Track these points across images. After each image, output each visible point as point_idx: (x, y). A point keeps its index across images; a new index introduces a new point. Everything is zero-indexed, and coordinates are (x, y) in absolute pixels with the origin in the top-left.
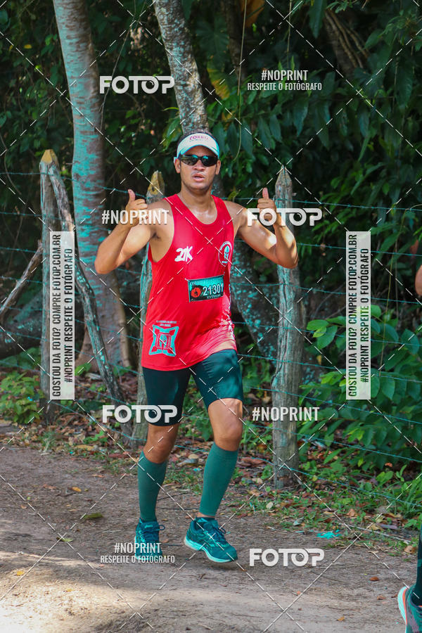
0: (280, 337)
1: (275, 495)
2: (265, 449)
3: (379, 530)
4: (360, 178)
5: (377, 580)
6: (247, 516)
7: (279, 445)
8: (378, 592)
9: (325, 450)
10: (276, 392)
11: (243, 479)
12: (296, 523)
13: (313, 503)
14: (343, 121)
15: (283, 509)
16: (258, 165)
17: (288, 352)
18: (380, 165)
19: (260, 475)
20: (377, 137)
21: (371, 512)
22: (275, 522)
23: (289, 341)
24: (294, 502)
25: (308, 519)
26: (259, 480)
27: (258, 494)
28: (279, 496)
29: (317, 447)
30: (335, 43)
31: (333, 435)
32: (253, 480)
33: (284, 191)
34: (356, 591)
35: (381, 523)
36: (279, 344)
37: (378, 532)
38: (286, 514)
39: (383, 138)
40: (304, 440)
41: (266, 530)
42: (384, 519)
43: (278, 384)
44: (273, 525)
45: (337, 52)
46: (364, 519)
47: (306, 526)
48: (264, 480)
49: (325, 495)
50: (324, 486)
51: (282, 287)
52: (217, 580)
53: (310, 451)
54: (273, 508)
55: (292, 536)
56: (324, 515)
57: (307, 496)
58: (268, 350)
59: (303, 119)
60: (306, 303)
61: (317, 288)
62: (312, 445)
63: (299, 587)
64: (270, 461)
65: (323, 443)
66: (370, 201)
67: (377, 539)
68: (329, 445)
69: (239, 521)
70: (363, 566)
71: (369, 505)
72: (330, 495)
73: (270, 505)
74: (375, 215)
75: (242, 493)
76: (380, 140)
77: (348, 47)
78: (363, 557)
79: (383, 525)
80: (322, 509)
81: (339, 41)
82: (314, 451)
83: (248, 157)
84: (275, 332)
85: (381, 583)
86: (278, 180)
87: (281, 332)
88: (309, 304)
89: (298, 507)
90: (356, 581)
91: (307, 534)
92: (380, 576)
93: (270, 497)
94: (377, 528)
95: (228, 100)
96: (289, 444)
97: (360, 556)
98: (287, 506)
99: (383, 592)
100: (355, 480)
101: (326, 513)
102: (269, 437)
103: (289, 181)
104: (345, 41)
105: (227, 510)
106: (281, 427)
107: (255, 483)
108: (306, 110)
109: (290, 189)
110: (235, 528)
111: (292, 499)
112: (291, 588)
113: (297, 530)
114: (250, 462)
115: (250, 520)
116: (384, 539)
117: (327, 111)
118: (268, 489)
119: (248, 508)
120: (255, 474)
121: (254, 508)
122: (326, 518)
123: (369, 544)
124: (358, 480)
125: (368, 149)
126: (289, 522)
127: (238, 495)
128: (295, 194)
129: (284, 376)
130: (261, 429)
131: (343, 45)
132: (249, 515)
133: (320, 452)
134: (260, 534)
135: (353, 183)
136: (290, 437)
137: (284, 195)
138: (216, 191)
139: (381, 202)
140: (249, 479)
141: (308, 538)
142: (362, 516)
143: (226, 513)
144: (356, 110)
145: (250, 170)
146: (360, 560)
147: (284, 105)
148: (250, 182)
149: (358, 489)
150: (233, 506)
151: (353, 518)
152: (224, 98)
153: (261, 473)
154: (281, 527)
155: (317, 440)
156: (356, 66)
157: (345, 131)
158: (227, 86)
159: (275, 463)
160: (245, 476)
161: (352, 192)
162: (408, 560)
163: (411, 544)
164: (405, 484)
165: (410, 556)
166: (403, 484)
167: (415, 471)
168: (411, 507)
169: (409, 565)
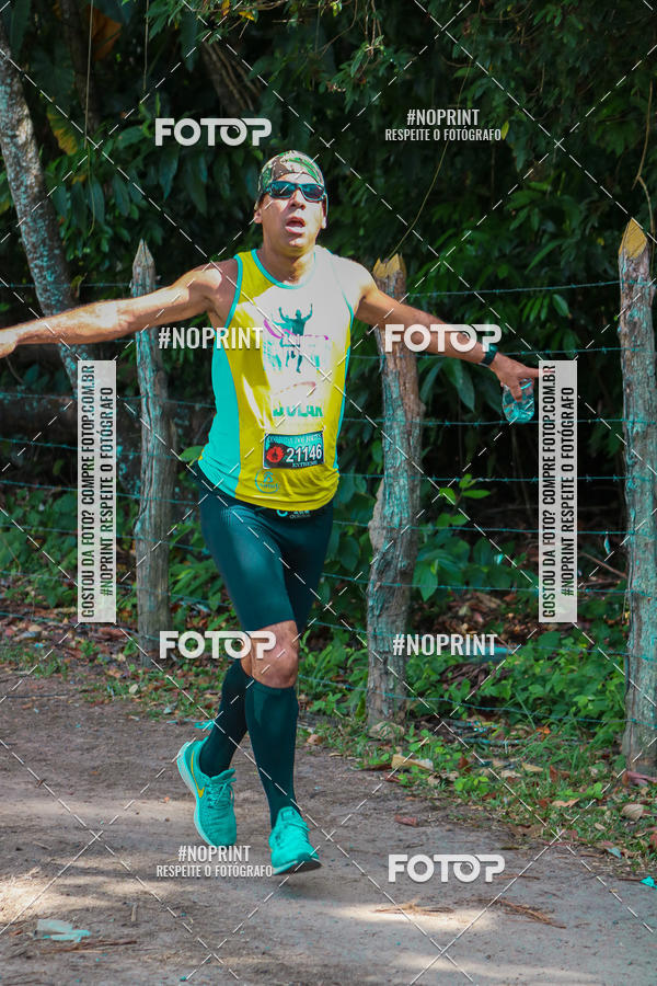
0: (143, 466)
1: (141, 676)
2: (131, 616)
6: (102, 703)
7: (146, 609)
9: (209, 615)
10: (140, 540)
11: (99, 656)
12: (167, 710)
13: (191, 684)
14: (224, 179)
15: (151, 693)
16: (116, 241)
17: (154, 486)
19: (122, 650)
22: (140, 710)
23: (155, 471)
24: (165, 683)
25: (183, 704)
26: (121, 657)
27: (118, 676)
28: (147, 676)
29: (199, 612)
30: (215, 77)
31: (219, 595)
32: (114, 656)
33: (144, 274)
36: (142, 476)
38: (154, 700)
40: (182, 603)
41: (128, 720)
43: (143, 529)
44: (137, 714)
45: (219, 90)
47: (181, 714)
48: (127, 657)
49: (206, 673)
50: (205, 662)
51: (144, 400)
52: (61, 786)
53: (190, 618)
54: (138, 692)
55: (163, 726)
56: (205, 699)
57: (184, 676)
58: (133, 486)
59: (171, 176)
60: (187, 423)
61: (200, 402)
62: (193, 610)
63: (169, 792)
64: (137, 631)
65: (207, 606)
68: (215, 608)
69: (91, 710)
72: (214, 673)
73: (133, 688)
75: (98, 674)
77: (233, 84)
80: (202, 692)
81: (221, 75)
82: (195, 617)
83: (102, 231)
84: (138, 460)
86: (136, 259)
87: (145, 460)
88: (191, 425)
89: (171, 690)
90: (244, 782)
91: (182, 723)
93: (135, 677)
95: (75, 155)
96: (159, 609)
98: (156, 689)
101: (208, 696)
102: (134, 600)
103: (151, 260)
104: (228, 74)
105: (78, 696)
106: (148, 585)
107: (116, 660)
108: (175, 165)
109: (151, 271)
110: (87, 719)
111: (163, 680)
112: (158, 794)
113: (168, 719)
114: (109, 634)
115: (107, 708)
117: (203, 166)
118: (132, 668)
119: (105, 693)
120: (115, 649)
121: (112, 693)
122: (207, 702)
126: (158, 710)
127: (93, 677)
128: (159, 277)
129: (150, 517)
130: (125, 589)
131: (227, 80)
132: (106, 702)
133: (203, 619)
134: (120, 727)
136: (160, 598)
137: (144, 279)
138: (60, 276)
140: (107, 656)
141: (183, 729)
143: (76, 701)
144: (240, 163)
145: (105, 248)
147: (145, 158)
148: (107, 264)
150: (85, 691)
152: (71, 153)
153: (123, 648)
154: (147, 716)
155: (199, 603)
156: (244, 108)
157: (226, 192)
158: (73, 138)
159: (141, 634)
160: (103, 652)
162: (311, 754)
163: (316, 732)
164: (310, 656)
165: (314, 747)
166: (307, 655)
167: (326, 639)
168: (318, 685)
169: (312, 759)
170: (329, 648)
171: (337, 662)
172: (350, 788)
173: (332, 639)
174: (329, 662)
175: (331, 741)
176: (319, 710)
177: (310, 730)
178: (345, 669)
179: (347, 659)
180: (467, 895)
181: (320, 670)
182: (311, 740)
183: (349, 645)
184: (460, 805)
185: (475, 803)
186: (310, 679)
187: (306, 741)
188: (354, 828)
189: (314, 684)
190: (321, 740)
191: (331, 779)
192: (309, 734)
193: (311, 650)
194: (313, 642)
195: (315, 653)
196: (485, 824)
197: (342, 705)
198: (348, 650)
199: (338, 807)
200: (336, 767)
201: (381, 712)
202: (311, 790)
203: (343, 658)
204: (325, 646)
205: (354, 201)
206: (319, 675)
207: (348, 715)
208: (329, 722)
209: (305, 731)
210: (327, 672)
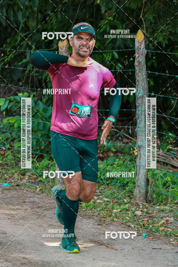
3: (27, 182)
4: (19, 39)
5: (25, 202)
8: (25, 207)
9: (6, 150)
14: (11, 15)
18: (27, 33)
20: (26, 21)
21: (24, 175)
31: (9, 144)
34: (16, 207)
35: (28, 179)
37: (26, 183)
39: (28, 22)
42: (29, 178)
46: (20, 178)
49: (5, 168)
50: (5, 165)
61: (3, 84)
65: (5, 147)
66: (23, 48)
67: (26, 186)
68: (7, 148)
70: (20, 197)
71: (23, 172)
72: (7, 168)
74: (26, 54)
76: (27, 23)
78: (20, 193)
79: (28, 180)
80: (4, 174)
85: (27, 203)
90: (17, 203)
92: (26, 201)
94: (26, 182)
97: (19, 193)
99: (27, 207)
100: (18, 162)
101: (5, 176)
116: (28, 186)
122: (5, 178)
123: (22, 188)
124: (19, 162)
125: (22, 27)
133: (4, 151)
135: (16, 40)
139: (28, 49)
142: (20, 176)
146: (19, 195)
149: (19, 166)
151: (16, 178)
157: (12, 19)
161: (16, 44)
162: (38, 194)
163: (39, 187)
164: (37, 164)
165: (39, 192)
166: (37, 163)
167: (42, 158)
168: (40, 172)
169: (38, 196)
170: (43, 161)
171: (45, 166)
172: (50, 205)
173: (44, 158)
174: (43, 165)
175: (44, 190)
176: (40, 181)
177: (37, 187)
178: (48, 168)
179: (49, 164)
180: (87, 239)
181: (40, 168)
182: (38, 190)
183: (49, 160)
184: (84, 211)
185: (89, 210)
186: (37, 171)
187: (36, 190)
188: (51, 218)
189: (39, 172)
190: (41, 190)
191: (44, 202)
192: (37, 188)
193: (38, 162)
194: (38, 159)
195: (39, 163)
196: (92, 217)
197: (47, 179)
198: (49, 162)
199: (46, 211)
200: (46, 199)
201: (60, 181)
202: (38, 206)
203: (47, 164)
204: (42, 160)
205: (51, 22)
206: (40, 170)
207: (49, 182)
208: (43, 184)
209: (36, 187)
210: (42, 169)
